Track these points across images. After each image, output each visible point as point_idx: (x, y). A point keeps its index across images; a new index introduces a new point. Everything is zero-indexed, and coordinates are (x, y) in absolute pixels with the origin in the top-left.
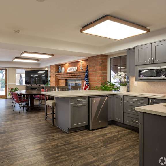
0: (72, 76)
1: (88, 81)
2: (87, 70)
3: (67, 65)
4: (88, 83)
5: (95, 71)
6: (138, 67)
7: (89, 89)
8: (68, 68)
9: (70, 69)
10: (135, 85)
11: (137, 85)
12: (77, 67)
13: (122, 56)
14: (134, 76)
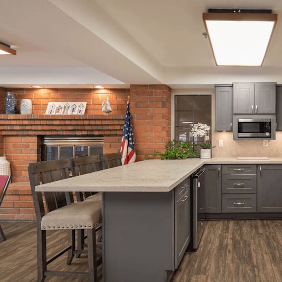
0: (71, 128)
1: (133, 141)
2: (129, 114)
3: (43, 93)
4: (133, 145)
5: (151, 117)
6: (237, 117)
7: (136, 161)
8: (50, 104)
9: (60, 107)
10: (220, 146)
11: (223, 146)
12: (85, 104)
13: (196, 95)
14: (222, 131)
